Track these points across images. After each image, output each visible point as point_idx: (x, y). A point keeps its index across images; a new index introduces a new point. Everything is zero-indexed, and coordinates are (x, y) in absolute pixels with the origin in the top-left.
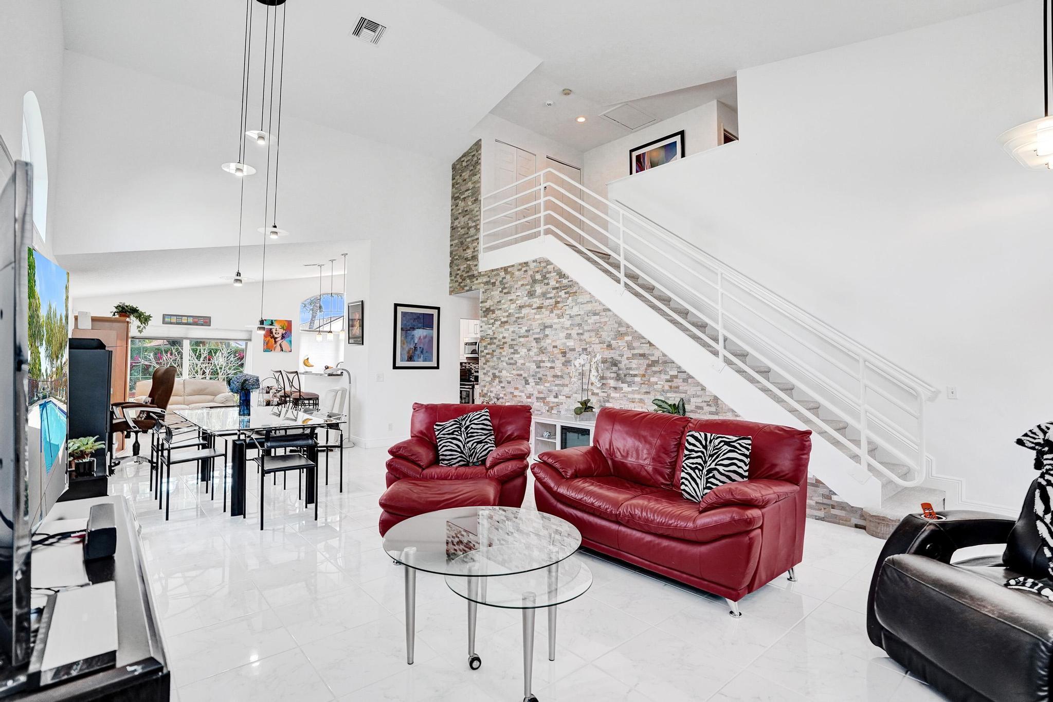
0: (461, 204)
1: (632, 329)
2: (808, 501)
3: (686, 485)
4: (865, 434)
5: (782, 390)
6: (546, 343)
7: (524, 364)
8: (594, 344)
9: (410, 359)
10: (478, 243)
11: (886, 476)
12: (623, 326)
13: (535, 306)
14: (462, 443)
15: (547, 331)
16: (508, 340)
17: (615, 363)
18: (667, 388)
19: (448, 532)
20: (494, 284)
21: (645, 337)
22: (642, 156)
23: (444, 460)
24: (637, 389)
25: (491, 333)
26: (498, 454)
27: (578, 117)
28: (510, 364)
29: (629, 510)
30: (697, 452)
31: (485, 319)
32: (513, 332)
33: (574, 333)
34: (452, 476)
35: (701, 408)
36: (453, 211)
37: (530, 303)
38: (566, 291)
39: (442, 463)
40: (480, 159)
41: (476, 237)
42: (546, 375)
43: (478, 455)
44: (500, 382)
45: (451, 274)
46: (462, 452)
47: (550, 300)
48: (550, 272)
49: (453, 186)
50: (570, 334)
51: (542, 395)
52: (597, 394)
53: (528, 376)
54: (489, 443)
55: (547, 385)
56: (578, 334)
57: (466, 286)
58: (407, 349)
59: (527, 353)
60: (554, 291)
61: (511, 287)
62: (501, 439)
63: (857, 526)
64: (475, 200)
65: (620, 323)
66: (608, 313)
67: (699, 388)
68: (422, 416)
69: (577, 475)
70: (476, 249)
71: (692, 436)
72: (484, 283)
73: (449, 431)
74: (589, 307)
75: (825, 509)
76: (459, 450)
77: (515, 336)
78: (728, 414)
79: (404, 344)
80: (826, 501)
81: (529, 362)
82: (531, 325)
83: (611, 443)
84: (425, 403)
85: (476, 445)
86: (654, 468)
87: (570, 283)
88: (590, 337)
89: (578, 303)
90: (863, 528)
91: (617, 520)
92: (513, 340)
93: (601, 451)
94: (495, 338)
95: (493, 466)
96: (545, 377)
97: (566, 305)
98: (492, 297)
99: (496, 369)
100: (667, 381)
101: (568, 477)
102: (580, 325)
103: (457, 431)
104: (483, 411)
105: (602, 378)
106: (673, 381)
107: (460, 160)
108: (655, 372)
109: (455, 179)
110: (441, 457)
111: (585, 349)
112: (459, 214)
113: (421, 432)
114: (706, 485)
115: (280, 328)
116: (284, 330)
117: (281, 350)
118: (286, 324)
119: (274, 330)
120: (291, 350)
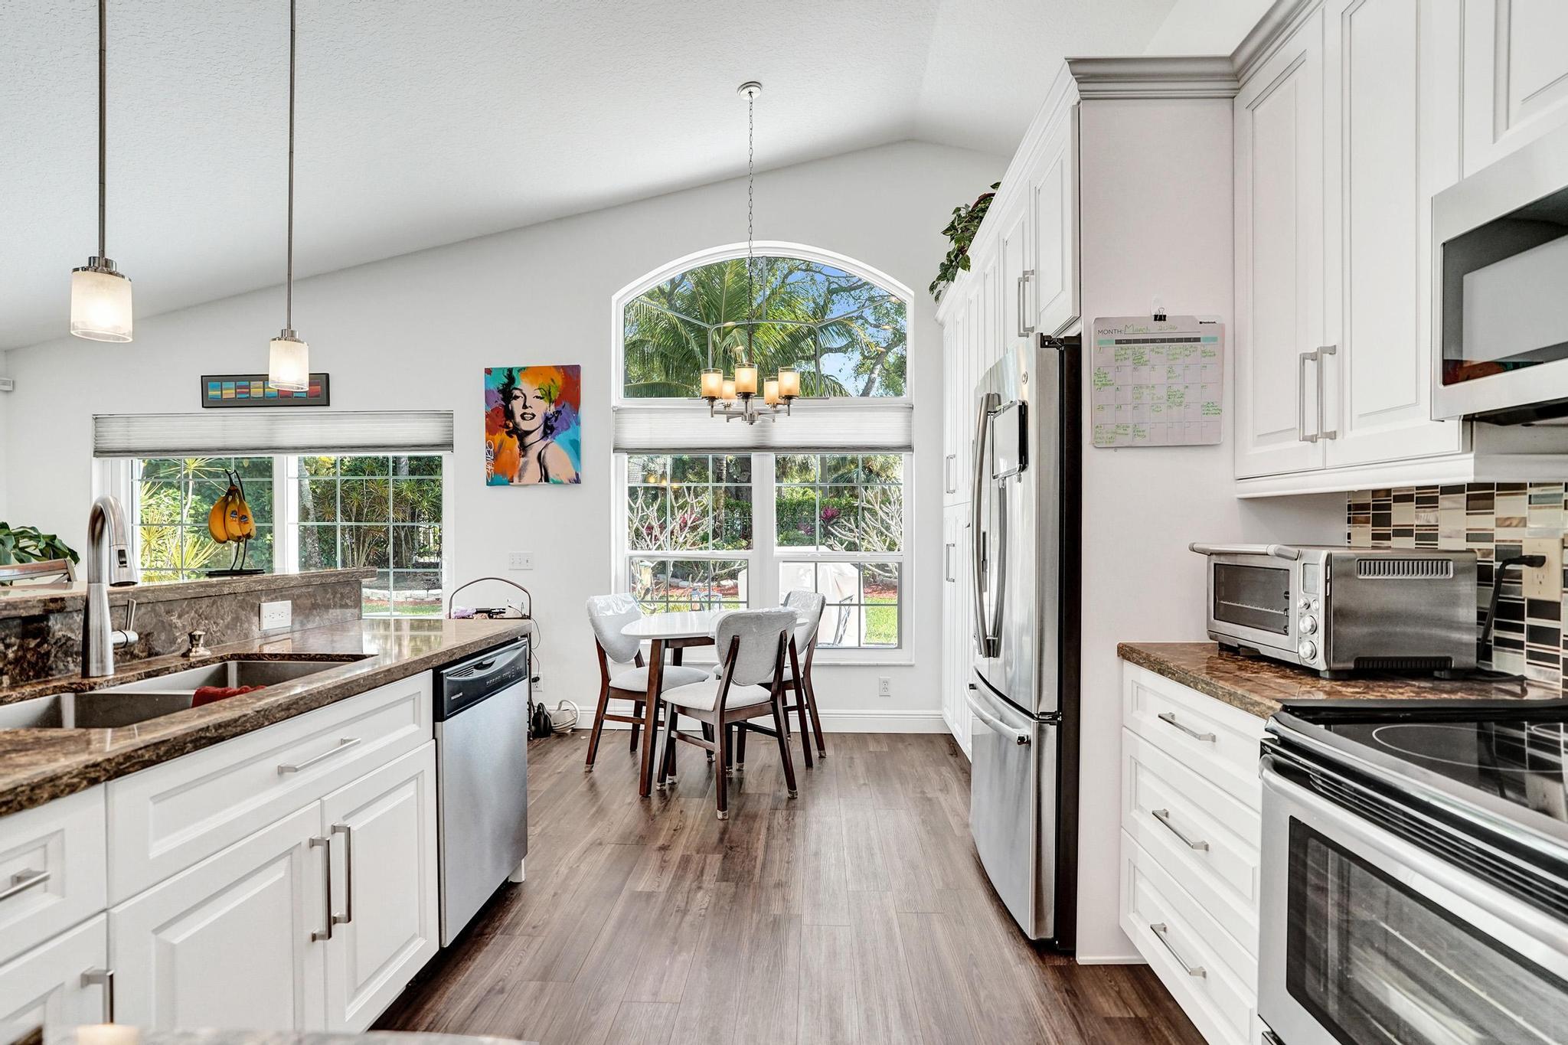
115: (537, 397)
116: (551, 401)
117: (541, 479)
118: (559, 381)
119: (517, 406)
120: (577, 475)
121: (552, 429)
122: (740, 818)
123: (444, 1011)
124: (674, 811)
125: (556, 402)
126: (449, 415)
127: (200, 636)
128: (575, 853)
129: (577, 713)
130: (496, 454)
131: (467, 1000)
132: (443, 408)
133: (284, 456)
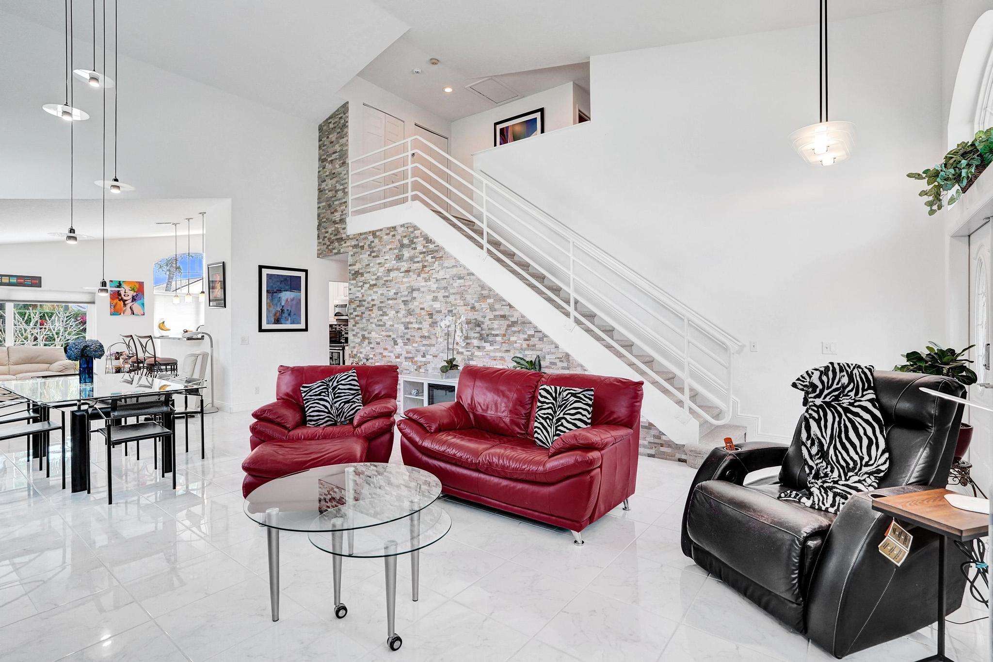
0: (329, 166)
1: (494, 292)
2: (641, 442)
3: (539, 434)
4: (689, 382)
5: (623, 346)
6: (412, 306)
7: (393, 326)
8: (459, 306)
9: (277, 321)
10: (346, 207)
11: (702, 417)
12: (485, 290)
13: (403, 269)
14: (329, 403)
15: (415, 294)
16: (377, 302)
17: (478, 324)
18: (525, 346)
19: (320, 490)
20: (362, 247)
21: (507, 300)
22: (505, 129)
23: (311, 421)
24: (499, 347)
25: (360, 296)
26: (365, 413)
27: (445, 87)
28: (379, 325)
29: (488, 458)
30: (548, 403)
31: (353, 282)
32: (382, 295)
33: (440, 295)
34: (319, 436)
35: (555, 364)
36: (321, 173)
37: (398, 266)
38: (432, 255)
39: (309, 424)
40: (347, 122)
41: (344, 200)
42: (414, 336)
43: (345, 414)
44: (370, 343)
45: (318, 237)
46: (329, 412)
47: (418, 264)
48: (417, 237)
49: (320, 147)
50: (437, 297)
51: (410, 355)
52: (462, 353)
53: (397, 337)
54: (357, 402)
55: (414, 345)
56: (444, 297)
57: (334, 249)
58: (274, 312)
59: (396, 315)
60: (422, 256)
61: (379, 251)
62: (368, 398)
63: (680, 460)
64: (343, 163)
65: (483, 287)
66: (472, 277)
67: (553, 346)
68: (288, 378)
69: (439, 430)
70: (344, 213)
71: (545, 390)
72: (352, 246)
73: (316, 392)
74: (454, 271)
75: (655, 447)
76: (326, 410)
77: (384, 299)
78: (578, 368)
79: (270, 306)
80: (657, 441)
81: (397, 324)
82: (400, 288)
83: (472, 398)
84: (291, 365)
85: (344, 405)
86: (511, 420)
87: (437, 248)
88: (455, 300)
89: (444, 267)
90: (684, 461)
91: (476, 468)
92: (381, 302)
93: (463, 406)
94: (364, 301)
95: (360, 424)
96: (413, 338)
97: (433, 269)
98: (360, 261)
99: (365, 331)
100: (526, 340)
101: (432, 431)
102: (445, 288)
103: (324, 392)
104: (350, 372)
105: (467, 338)
106: (530, 340)
107: (327, 122)
108: (515, 332)
109: (321, 140)
110: (308, 418)
111: (451, 311)
112: (327, 176)
113: (287, 394)
114: (556, 432)
115: (129, 290)
116: (134, 291)
117: (131, 314)
118: (137, 286)
119: (122, 292)
120: (144, 313)
121: (135, 300)
125: (136, 292)
130: (115, 306)
133: (10, 303)
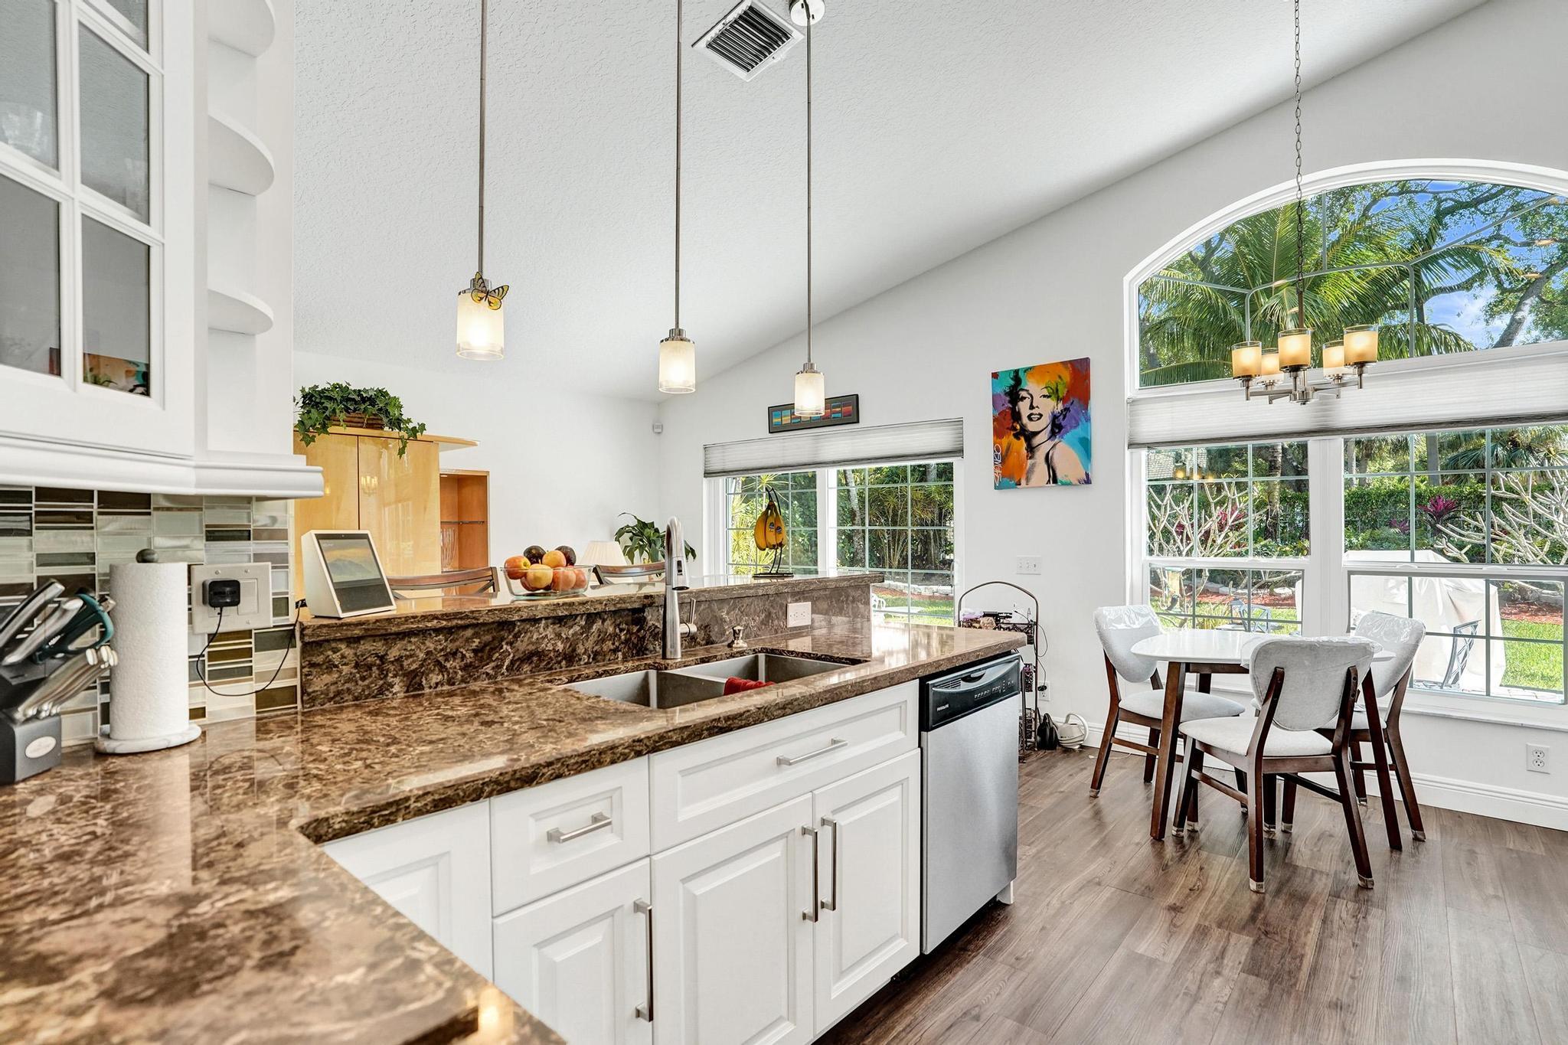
115: (1044, 396)
116: (1058, 399)
117: (1049, 481)
118: (1067, 376)
119: (1023, 407)
120: (1087, 475)
121: (1061, 428)
122: (1283, 896)
123: (921, 1018)
124: (1193, 865)
125: (1064, 400)
126: (960, 422)
127: (739, 630)
128: (1071, 885)
129: (1085, 729)
130: (1003, 458)
131: (942, 1015)
132: (953, 415)
133: (826, 469)
